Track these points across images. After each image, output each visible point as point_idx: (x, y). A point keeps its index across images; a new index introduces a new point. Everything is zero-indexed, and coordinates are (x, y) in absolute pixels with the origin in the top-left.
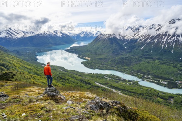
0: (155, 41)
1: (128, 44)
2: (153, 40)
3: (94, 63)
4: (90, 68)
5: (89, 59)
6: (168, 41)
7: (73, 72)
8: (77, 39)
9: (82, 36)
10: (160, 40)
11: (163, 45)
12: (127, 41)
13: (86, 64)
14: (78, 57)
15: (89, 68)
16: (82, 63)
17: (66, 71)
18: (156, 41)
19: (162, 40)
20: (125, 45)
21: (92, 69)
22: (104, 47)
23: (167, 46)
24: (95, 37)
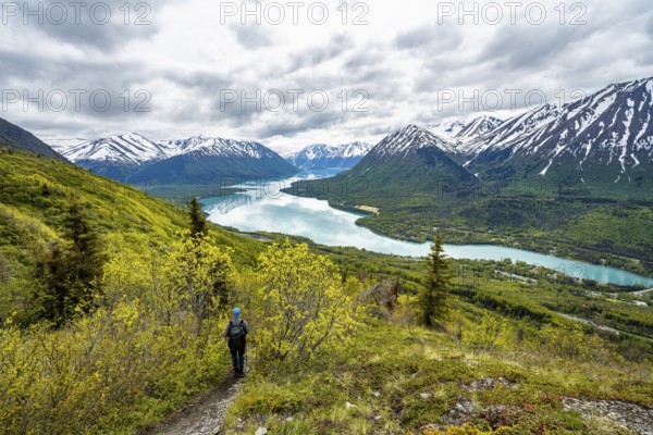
0: (585, 150)
1: (478, 165)
2: (576, 144)
5: (375, 210)
6: (639, 147)
10: (604, 144)
11: (622, 160)
18: (589, 147)
19: (614, 145)
22: (408, 176)
23: (637, 162)
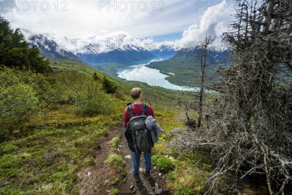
3: (179, 79)
4: (177, 85)
5: (173, 74)
7: (158, 88)
8: (156, 54)
9: (161, 50)
12: (219, 53)
13: (171, 80)
14: (160, 72)
15: (174, 84)
16: (166, 79)
17: (150, 87)
20: (216, 58)
21: (179, 85)
22: (191, 61)
24: (176, 51)
